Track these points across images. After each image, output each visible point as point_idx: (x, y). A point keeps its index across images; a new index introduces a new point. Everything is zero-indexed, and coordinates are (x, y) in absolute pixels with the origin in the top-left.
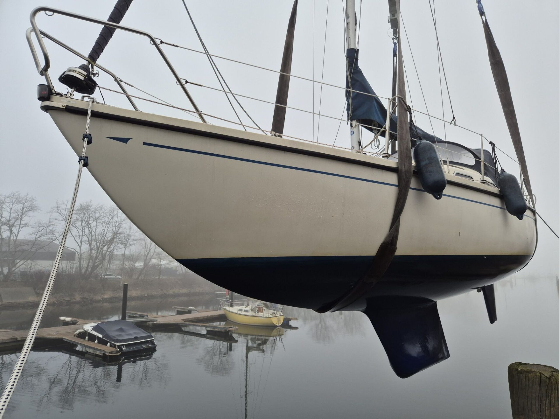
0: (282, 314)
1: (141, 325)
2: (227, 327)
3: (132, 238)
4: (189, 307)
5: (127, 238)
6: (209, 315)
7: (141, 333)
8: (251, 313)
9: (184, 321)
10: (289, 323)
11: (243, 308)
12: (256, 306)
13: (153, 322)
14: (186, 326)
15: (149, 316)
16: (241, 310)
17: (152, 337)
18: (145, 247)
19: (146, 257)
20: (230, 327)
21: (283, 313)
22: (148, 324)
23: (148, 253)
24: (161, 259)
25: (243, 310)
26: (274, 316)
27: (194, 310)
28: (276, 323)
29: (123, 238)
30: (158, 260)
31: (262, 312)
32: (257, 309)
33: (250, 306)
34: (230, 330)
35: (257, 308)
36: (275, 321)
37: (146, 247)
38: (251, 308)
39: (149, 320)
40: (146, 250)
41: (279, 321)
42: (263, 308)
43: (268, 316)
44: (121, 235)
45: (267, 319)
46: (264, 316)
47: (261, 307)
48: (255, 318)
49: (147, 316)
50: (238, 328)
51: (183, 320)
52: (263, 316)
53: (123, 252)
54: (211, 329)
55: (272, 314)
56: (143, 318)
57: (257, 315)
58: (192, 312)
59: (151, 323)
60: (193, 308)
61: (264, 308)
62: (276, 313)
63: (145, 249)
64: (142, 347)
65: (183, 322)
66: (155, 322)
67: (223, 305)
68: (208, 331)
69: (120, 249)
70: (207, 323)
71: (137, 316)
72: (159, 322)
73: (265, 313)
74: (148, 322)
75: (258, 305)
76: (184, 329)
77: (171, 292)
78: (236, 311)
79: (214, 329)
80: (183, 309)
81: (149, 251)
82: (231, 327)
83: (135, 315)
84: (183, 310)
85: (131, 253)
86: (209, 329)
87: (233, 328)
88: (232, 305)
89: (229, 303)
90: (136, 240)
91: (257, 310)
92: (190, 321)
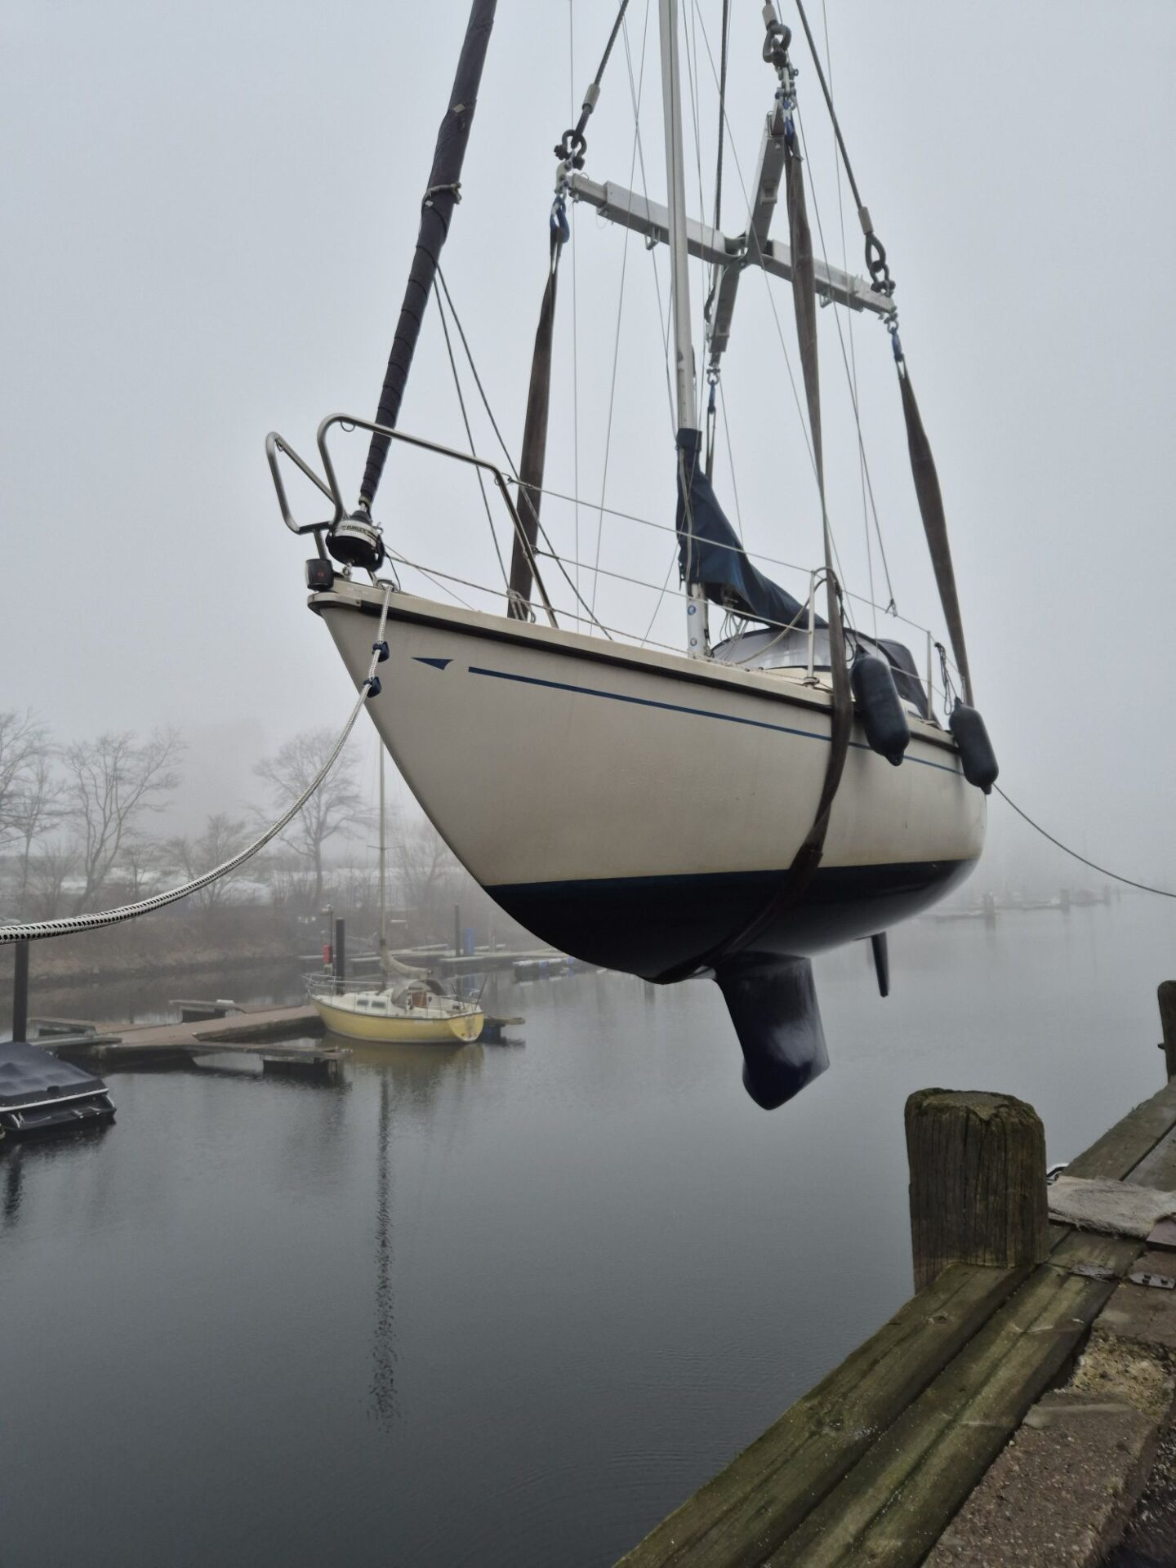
0: (479, 1010)
1: (74, 1056)
2: (320, 1050)
3: (48, 808)
4: (219, 1001)
5: (33, 810)
6: (276, 1020)
7: (72, 1077)
8: (391, 1010)
9: (201, 1038)
10: (498, 1033)
11: (371, 996)
12: (405, 991)
13: (108, 1046)
14: (206, 1052)
15: (98, 1030)
16: (363, 1003)
17: (103, 1087)
18: (89, 835)
19: (94, 862)
20: (327, 1049)
21: (481, 1008)
22: (93, 1050)
23: (99, 851)
24: (136, 866)
25: (370, 1004)
26: (458, 1015)
27: (231, 1008)
28: (463, 1035)
29: (22, 808)
30: (127, 869)
31: (424, 1005)
32: (410, 997)
33: (390, 991)
34: (331, 1058)
35: (409, 994)
36: (458, 1029)
37: (92, 833)
38: (393, 996)
39: (97, 1041)
40: (91, 842)
41: (470, 1028)
42: (425, 994)
43: (439, 1017)
44: (16, 800)
45: (437, 1024)
46: (429, 1017)
47: (421, 993)
48: (405, 1024)
49: (93, 1028)
50: (352, 1051)
51: (196, 1036)
52: (425, 1017)
53: (23, 850)
54: (277, 1059)
55: (451, 1009)
56: (81, 1035)
57: (408, 1015)
58: (227, 1014)
59: (102, 1048)
60: (231, 1002)
61: (429, 995)
62: (462, 1008)
63: (89, 839)
64: (74, 1115)
65: (196, 1042)
66: (115, 1046)
67: (313, 992)
68: (266, 1063)
69: (13, 842)
70: (269, 1042)
71: (65, 1029)
72: (128, 1044)
73: (432, 1008)
74: (95, 1047)
75: (410, 988)
76: (199, 1061)
77: (169, 959)
78: (350, 1007)
79: (285, 1057)
80: (202, 1006)
81: (101, 846)
82: (333, 1051)
83: (57, 1029)
84: (200, 1010)
85: (47, 852)
86: (269, 1058)
87: (338, 1053)
88: (340, 991)
89: (331, 984)
90: (60, 814)
91: (410, 1000)
92: (220, 1037)
